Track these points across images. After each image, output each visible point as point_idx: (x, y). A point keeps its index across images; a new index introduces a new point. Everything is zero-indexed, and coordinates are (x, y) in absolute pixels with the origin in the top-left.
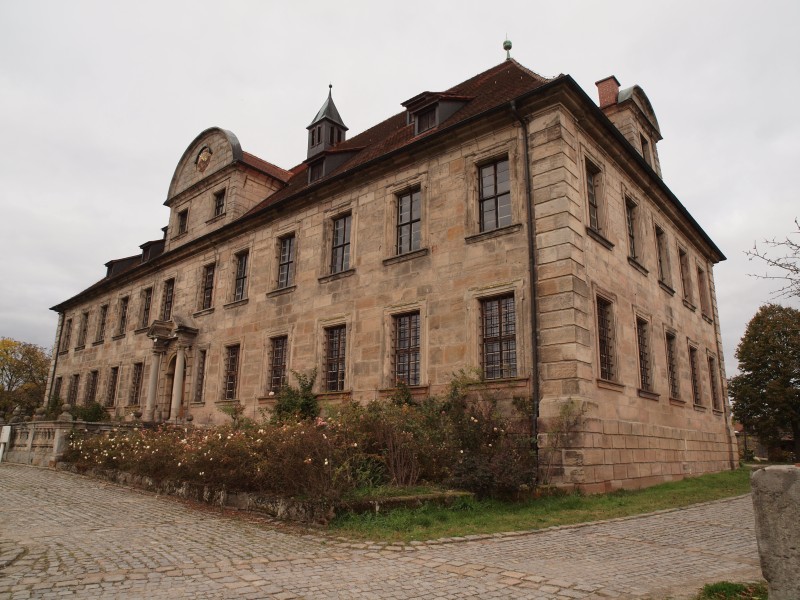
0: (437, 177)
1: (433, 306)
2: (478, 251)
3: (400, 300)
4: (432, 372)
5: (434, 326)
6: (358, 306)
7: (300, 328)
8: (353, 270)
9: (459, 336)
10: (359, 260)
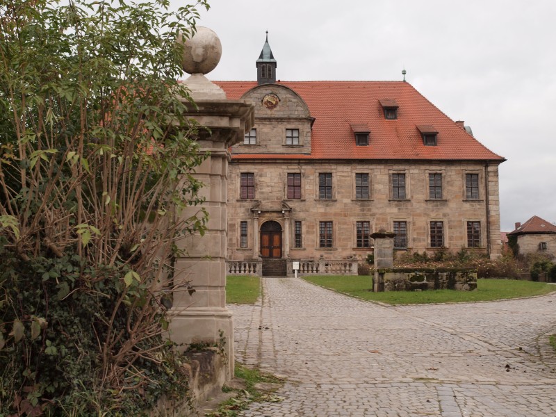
0: (450, 173)
1: (449, 221)
2: (467, 206)
3: (434, 216)
4: (450, 244)
5: (450, 228)
6: (413, 215)
7: (378, 219)
8: (409, 201)
9: (460, 233)
10: (412, 197)
